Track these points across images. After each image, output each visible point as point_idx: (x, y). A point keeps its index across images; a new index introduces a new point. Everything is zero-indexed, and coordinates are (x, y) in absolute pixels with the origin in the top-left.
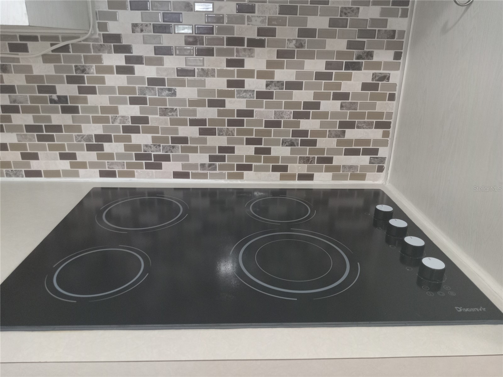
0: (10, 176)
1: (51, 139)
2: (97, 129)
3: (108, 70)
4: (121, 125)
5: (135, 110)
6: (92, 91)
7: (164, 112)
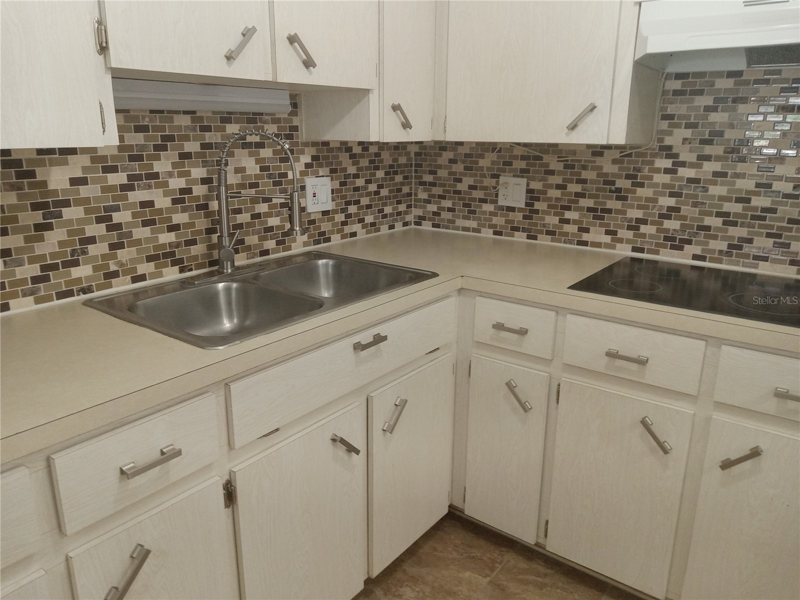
0: (566, 243)
1: (602, 218)
2: (639, 214)
3: (658, 171)
4: (658, 212)
5: (672, 202)
6: (642, 185)
7: (695, 205)
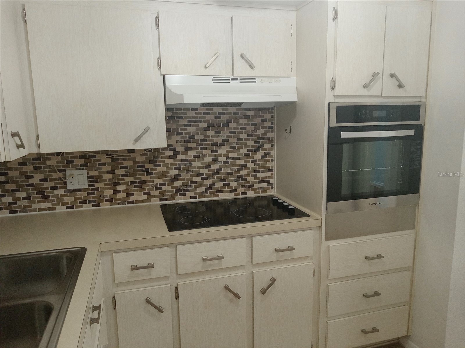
0: (120, 204)
1: (141, 186)
2: (160, 181)
3: (167, 157)
4: (170, 178)
5: (176, 172)
6: (159, 166)
